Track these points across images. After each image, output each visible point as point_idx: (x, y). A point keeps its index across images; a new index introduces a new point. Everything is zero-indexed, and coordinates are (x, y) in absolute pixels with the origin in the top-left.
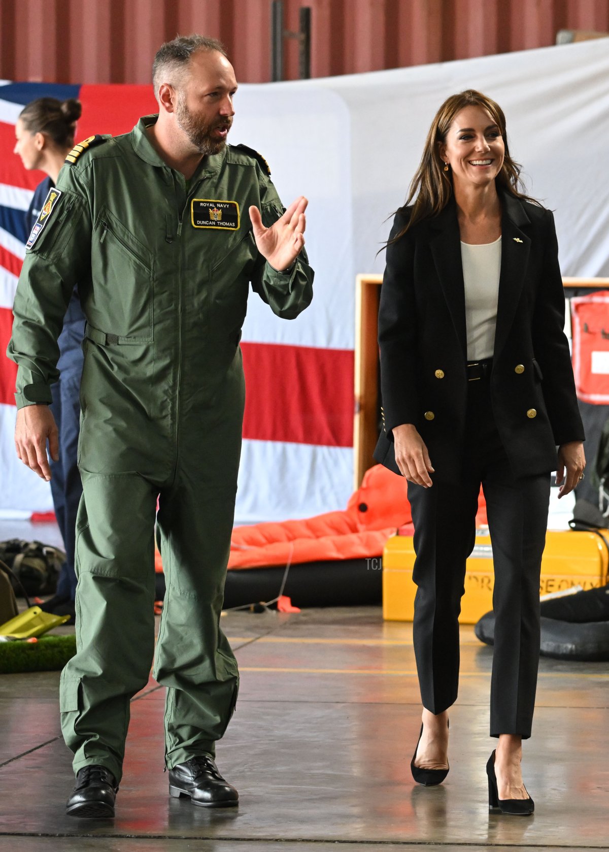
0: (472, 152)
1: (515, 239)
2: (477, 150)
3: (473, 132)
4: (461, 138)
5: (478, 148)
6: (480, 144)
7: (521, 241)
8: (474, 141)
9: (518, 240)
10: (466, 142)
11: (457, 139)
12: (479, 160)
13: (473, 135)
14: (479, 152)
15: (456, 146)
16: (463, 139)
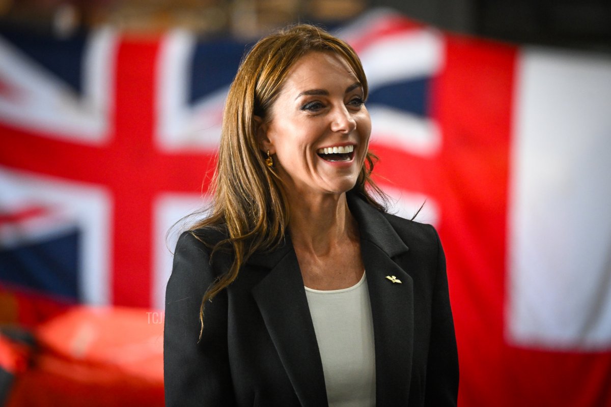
0: (325, 132)
1: (388, 277)
2: (334, 128)
3: (325, 97)
4: (303, 108)
5: (337, 125)
6: (340, 118)
7: (399, 281)
8: (328, 112)
9: (393, 279)
10: (314, 115)
11: (297, 109)
12: (337, 146)
13: (325, 102)
14: (339, 131)
15: (296, 122)
16: (310, 109)
